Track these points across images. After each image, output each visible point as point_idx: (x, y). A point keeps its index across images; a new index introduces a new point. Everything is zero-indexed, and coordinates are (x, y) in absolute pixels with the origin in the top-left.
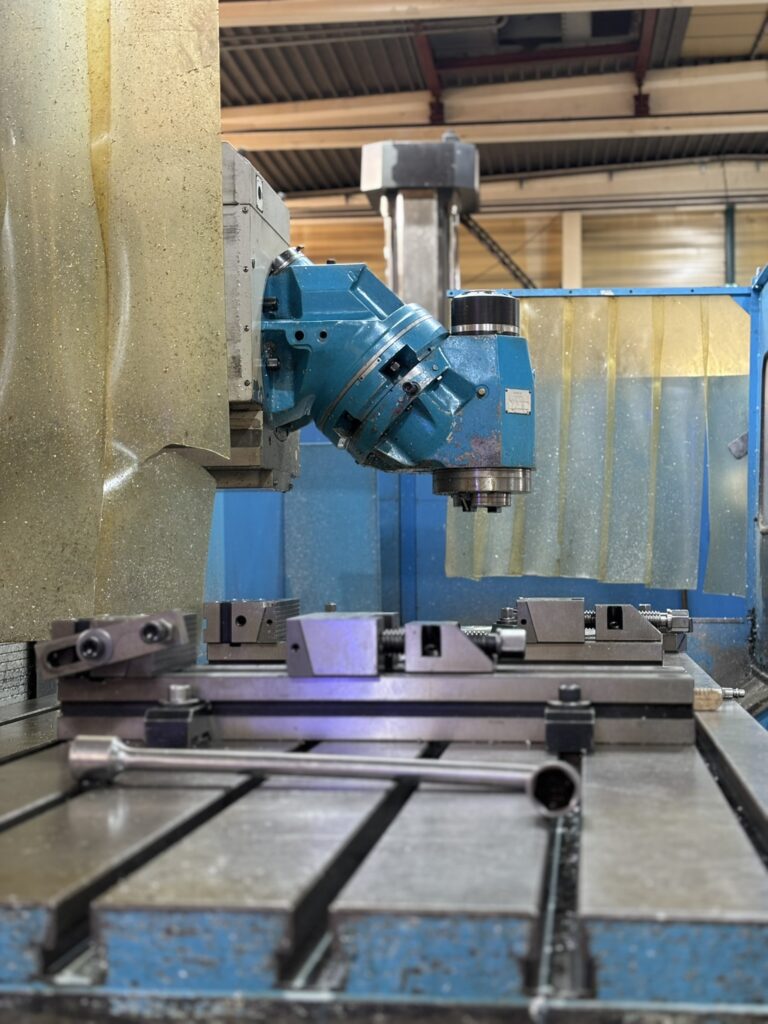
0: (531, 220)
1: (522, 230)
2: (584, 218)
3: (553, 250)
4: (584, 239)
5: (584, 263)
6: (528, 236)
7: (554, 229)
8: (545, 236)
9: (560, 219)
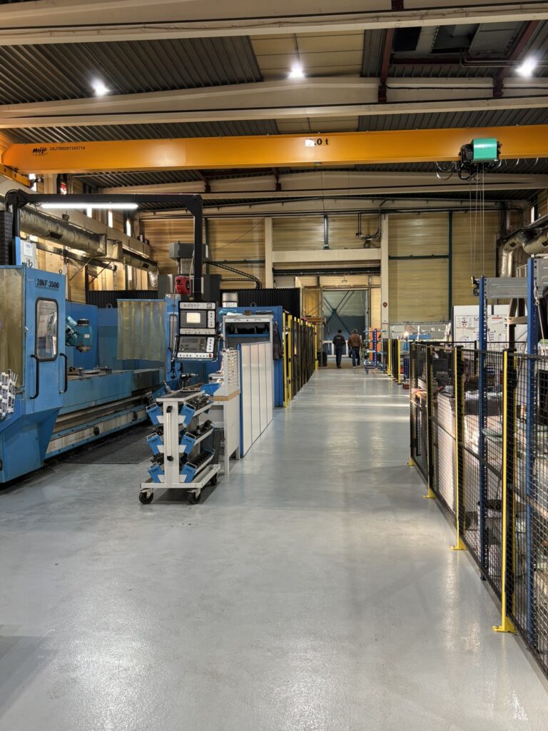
0: (255, 220)
1: (252, 223)
2: (273, 219)
3: (263, 231)
4: (273, 227)
5: (273, 236)
6: (254, 225)
7: (263, 223)
8: (260, 225)
9: (264, 219)
